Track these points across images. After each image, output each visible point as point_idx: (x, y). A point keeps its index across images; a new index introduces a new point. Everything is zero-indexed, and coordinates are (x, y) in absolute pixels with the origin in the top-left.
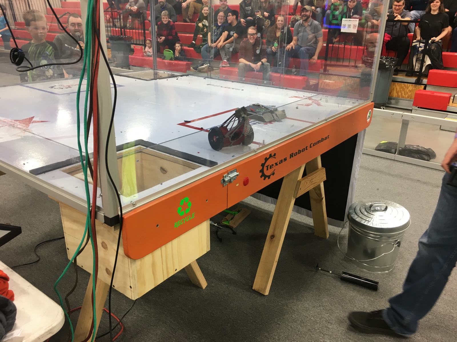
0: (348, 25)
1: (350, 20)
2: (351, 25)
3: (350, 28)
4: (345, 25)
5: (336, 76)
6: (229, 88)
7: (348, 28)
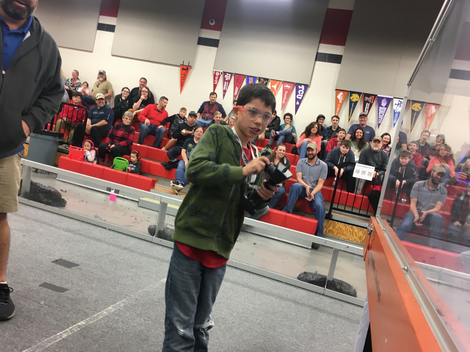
0: (362, 171)
1: (365, 167)
2: (366, 172)
3: (365, 174)
4: (359, 170)
5: (343, 224)
7: (362, 175)
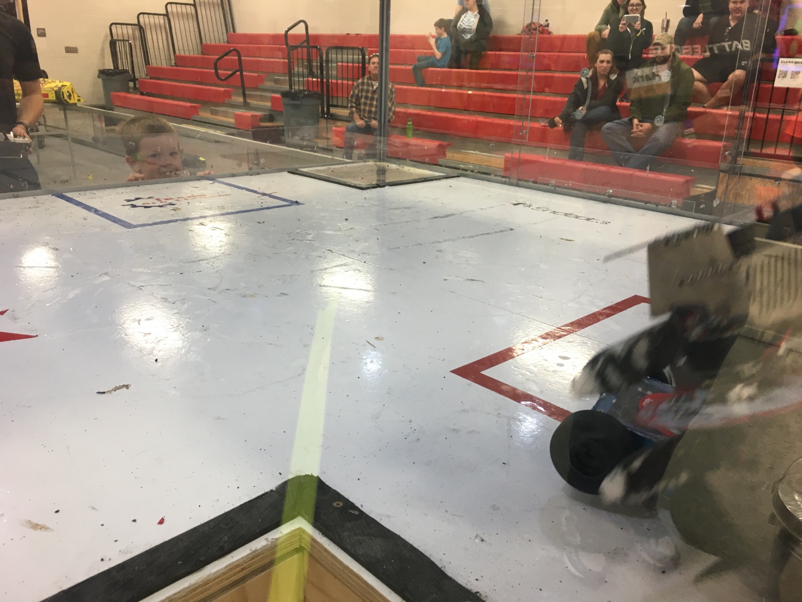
0: (793, 72)
1: (798, 62)
2: (799, 72)
3: (798, 78)
4: (787, 71)
6: (577, 217)
7: (793, 79)
